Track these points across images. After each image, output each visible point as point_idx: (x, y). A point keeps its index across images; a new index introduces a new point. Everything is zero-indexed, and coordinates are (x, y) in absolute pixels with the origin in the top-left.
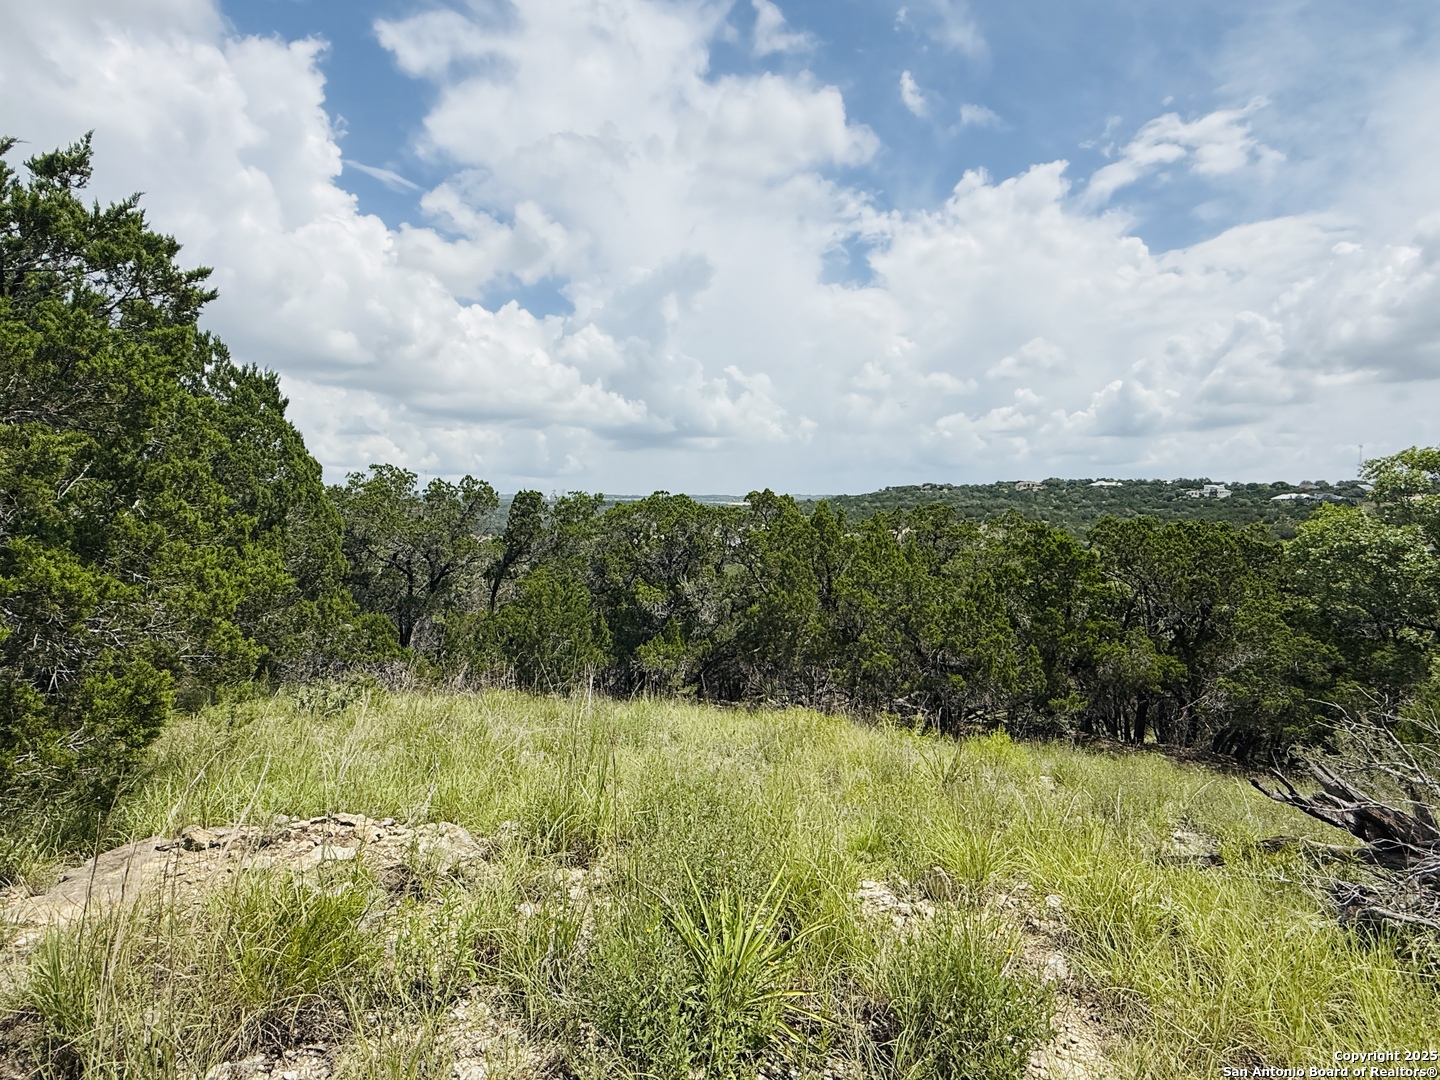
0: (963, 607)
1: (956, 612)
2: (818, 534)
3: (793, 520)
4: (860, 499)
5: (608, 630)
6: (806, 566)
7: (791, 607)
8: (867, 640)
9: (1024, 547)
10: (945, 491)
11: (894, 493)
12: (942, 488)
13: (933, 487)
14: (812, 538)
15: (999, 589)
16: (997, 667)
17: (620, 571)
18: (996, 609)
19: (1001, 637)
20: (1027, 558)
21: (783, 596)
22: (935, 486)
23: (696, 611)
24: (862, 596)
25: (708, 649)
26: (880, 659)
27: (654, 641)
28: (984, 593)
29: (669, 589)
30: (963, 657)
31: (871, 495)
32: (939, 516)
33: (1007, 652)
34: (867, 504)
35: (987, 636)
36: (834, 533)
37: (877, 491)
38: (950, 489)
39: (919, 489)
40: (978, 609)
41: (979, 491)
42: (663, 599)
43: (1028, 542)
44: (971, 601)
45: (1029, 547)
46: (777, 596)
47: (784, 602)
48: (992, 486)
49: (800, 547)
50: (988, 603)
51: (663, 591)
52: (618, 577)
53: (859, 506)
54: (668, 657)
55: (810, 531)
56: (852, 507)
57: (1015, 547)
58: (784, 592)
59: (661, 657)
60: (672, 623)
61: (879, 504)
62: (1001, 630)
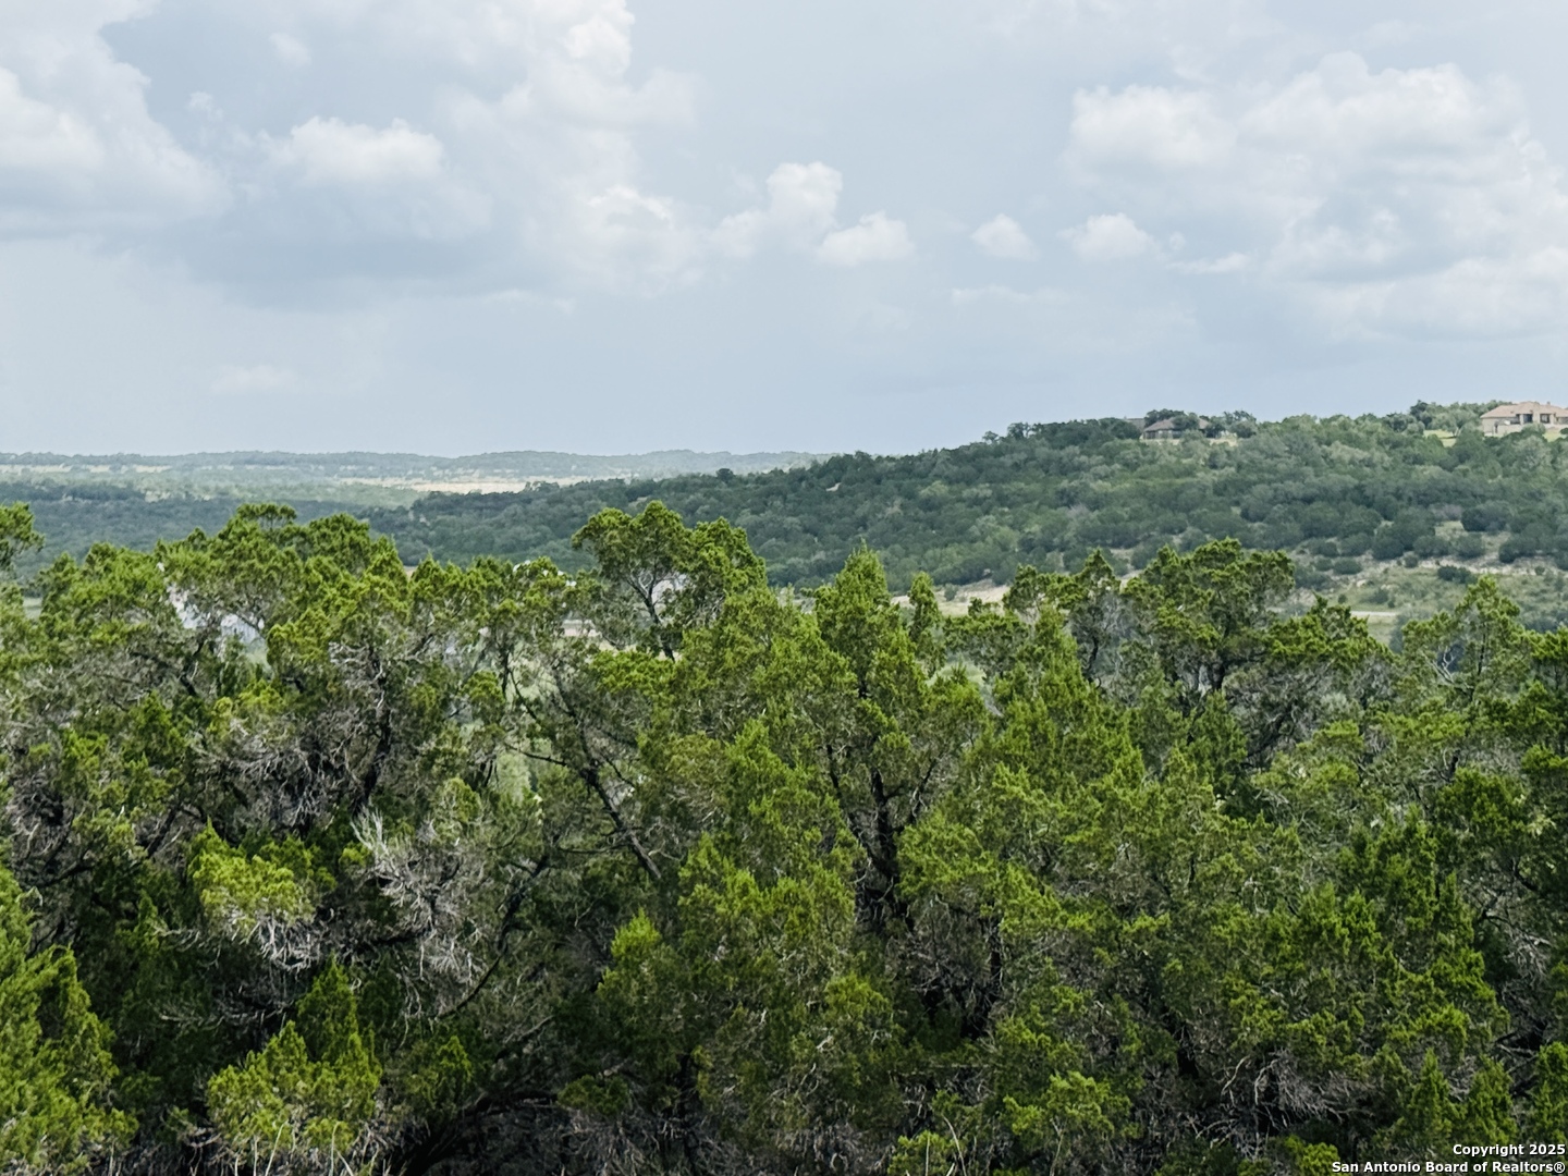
0: (1334, 919)
1: (1312, 935)
2: (850, 676)
3: (758, 623)
4: (911, 469)
5: (92, 1018)
6: (813, 785)
7: (771, 930)
8: (1028, 1035)
9: (1524, 711)
10: (1230, 441)
11: (1043, 451)
12: (1214, 430)
13: (1183, 424)
14: (828, 686)
15: (1448, 854)
16: (1448, 1115)
17: (130, 804)
18: (1441, 922)
19: (1459, 1016)
20: (1536, 750)
21: (745, 891)
22: (1192, 422)
23: (409, 938)
24: (1007, 887)
25: (459, 1073)
26: (1072, 1095)
27: (270, 1057)
28: (1400, 870)
29: (316, 865)
30: (1340, 1086)
31: (957, 456)
32: (1238, 587)
33: (1480, 1064)
34: (939, 488)
35: (1414, 1013)
36: (901, 668)
37: (979, 439)
38: (1244, 433)
39: (1135, 435)
40: (1384, 925)
41: (1351, 441)
42: (298, 904)
43: (1536, 698)
44: (1356, 897)
45: (1542, 712)
46: (722, 889)
47: (745, 912)
48: (1396, 423)
49: (792, 717)
50: (1414, 904)
51: (299, 875)
52: (122, 828)
53: (910, 496)
54: (317, 1110)
55: (822, 664)
56: (888, 498)
57: (1497, 711)
58: (744, 876)
59: (298, 1111)
60: (329, 987)
61: (983, 490)
62: (1460, 994)
